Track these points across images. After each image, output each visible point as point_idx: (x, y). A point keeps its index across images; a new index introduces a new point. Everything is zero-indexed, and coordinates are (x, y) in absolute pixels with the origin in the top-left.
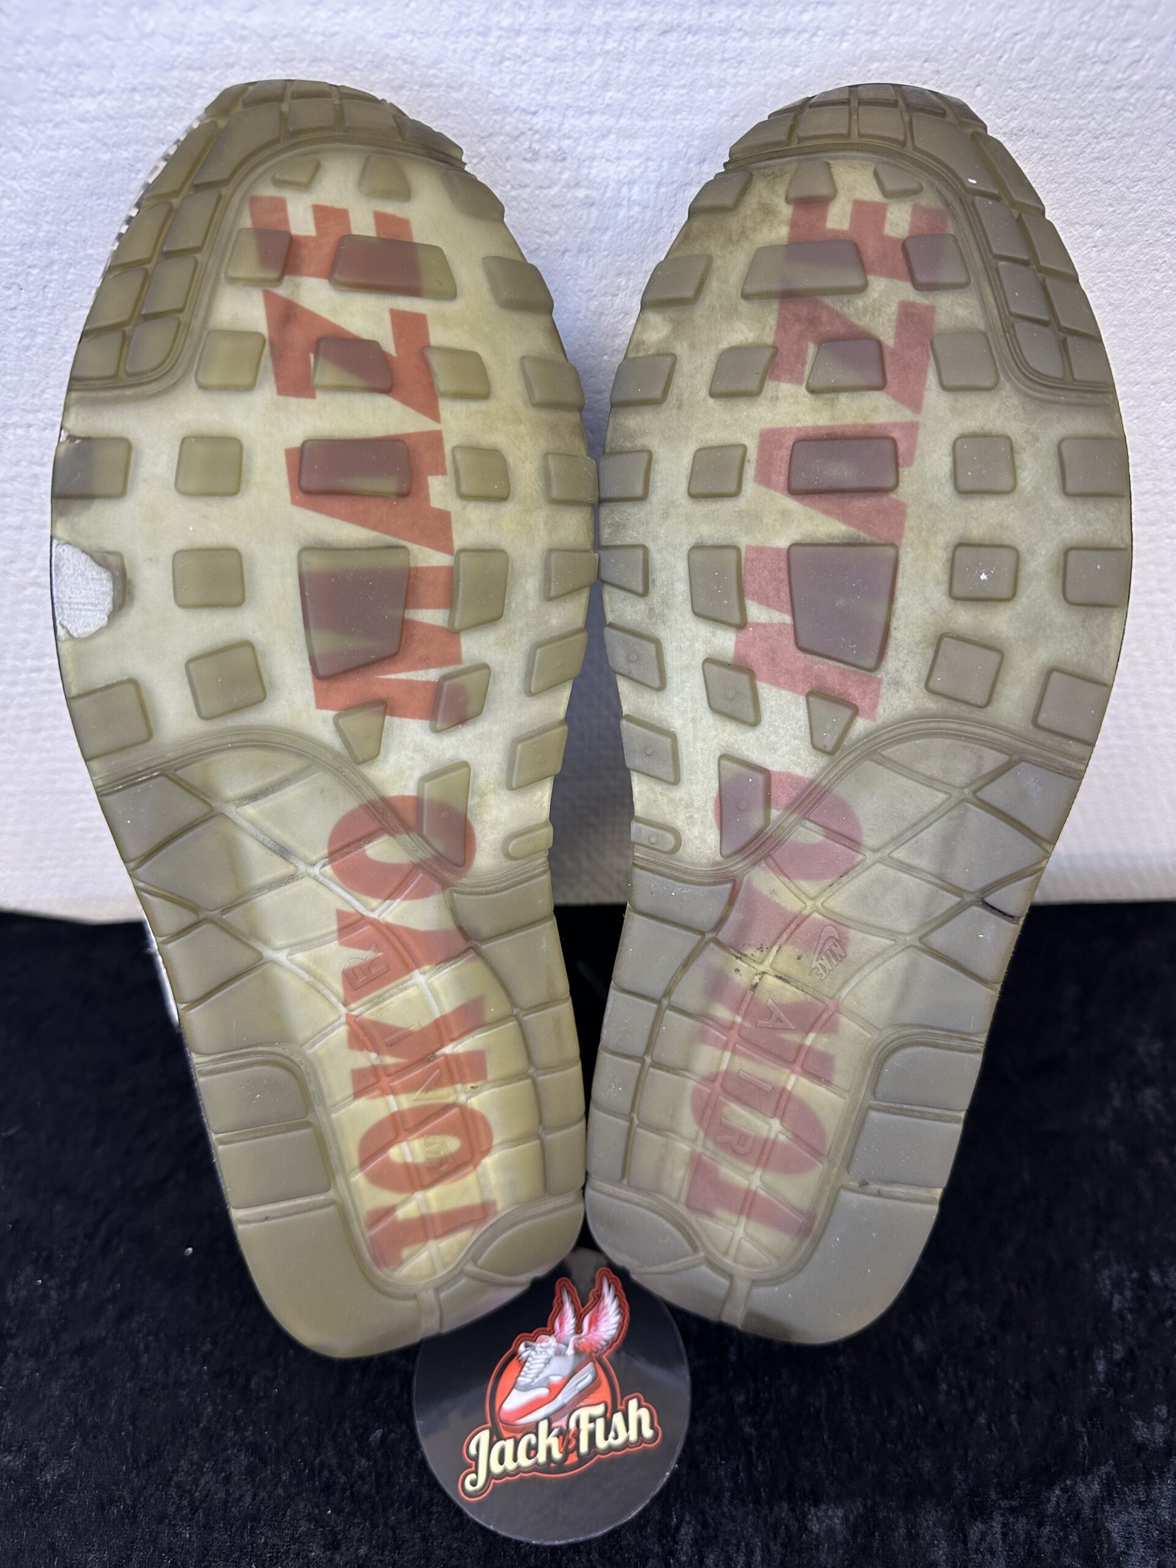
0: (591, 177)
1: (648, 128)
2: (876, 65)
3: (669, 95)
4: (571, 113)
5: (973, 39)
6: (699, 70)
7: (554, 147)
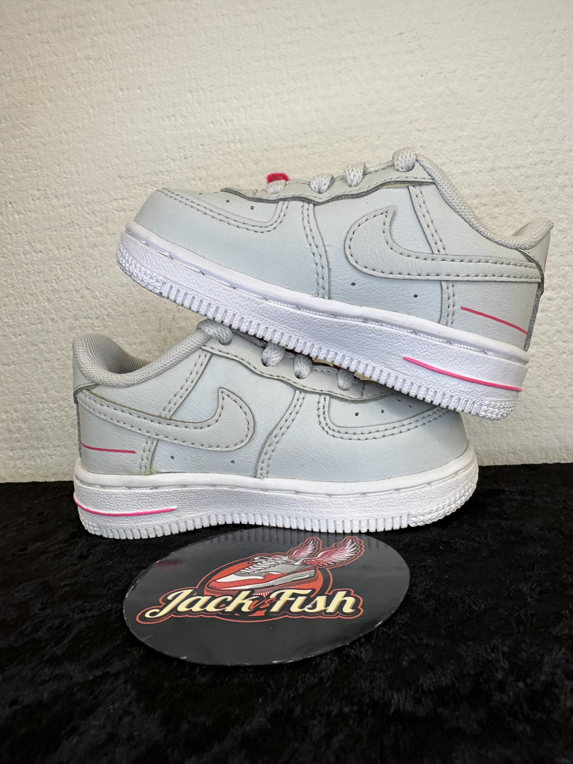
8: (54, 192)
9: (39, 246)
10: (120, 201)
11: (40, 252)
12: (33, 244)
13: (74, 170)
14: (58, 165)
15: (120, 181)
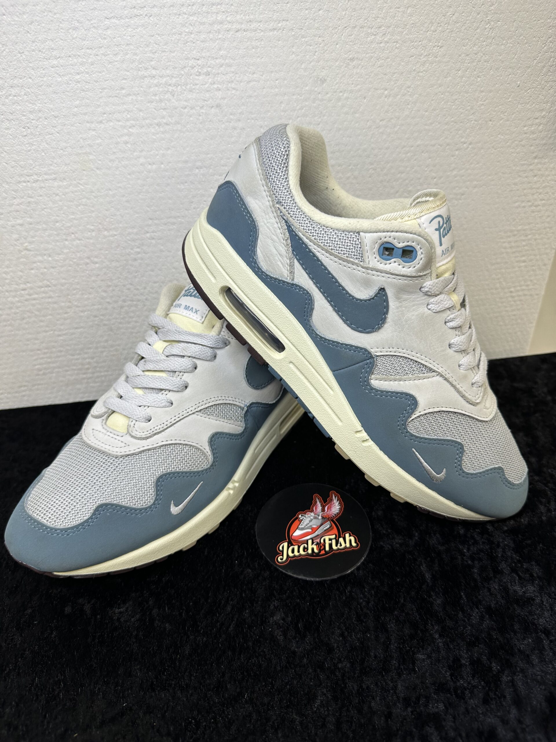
0: (218, 80)
1: (235, 63)
3: (240, 52)
4: (210, 59)
6: (248, 43)
7: (205, 71)
8: (105, 227)
9: (96, 260)
10: (152, 234)
11: (97, 263)
12: (92, 259)
13: (118, 213)
14: (107, 210)
15: (151, 221)
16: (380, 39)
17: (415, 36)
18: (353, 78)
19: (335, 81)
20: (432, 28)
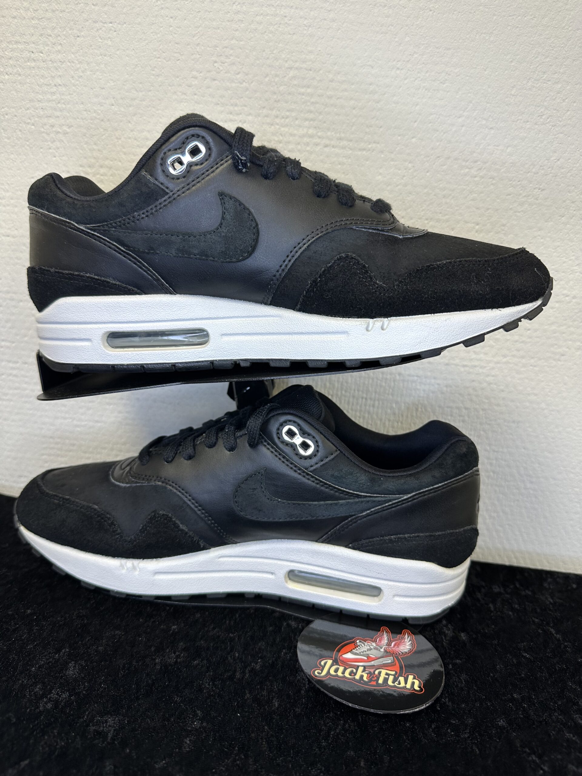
2: (392, 163)
3: (326, 166)
5: (424, 157)
16: (475, 173)
17: (514, 175)
18: (442, 208)
19: (421, 207)
20: (534, 170)
